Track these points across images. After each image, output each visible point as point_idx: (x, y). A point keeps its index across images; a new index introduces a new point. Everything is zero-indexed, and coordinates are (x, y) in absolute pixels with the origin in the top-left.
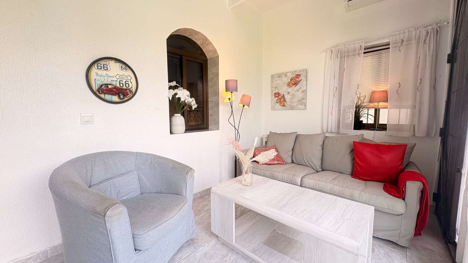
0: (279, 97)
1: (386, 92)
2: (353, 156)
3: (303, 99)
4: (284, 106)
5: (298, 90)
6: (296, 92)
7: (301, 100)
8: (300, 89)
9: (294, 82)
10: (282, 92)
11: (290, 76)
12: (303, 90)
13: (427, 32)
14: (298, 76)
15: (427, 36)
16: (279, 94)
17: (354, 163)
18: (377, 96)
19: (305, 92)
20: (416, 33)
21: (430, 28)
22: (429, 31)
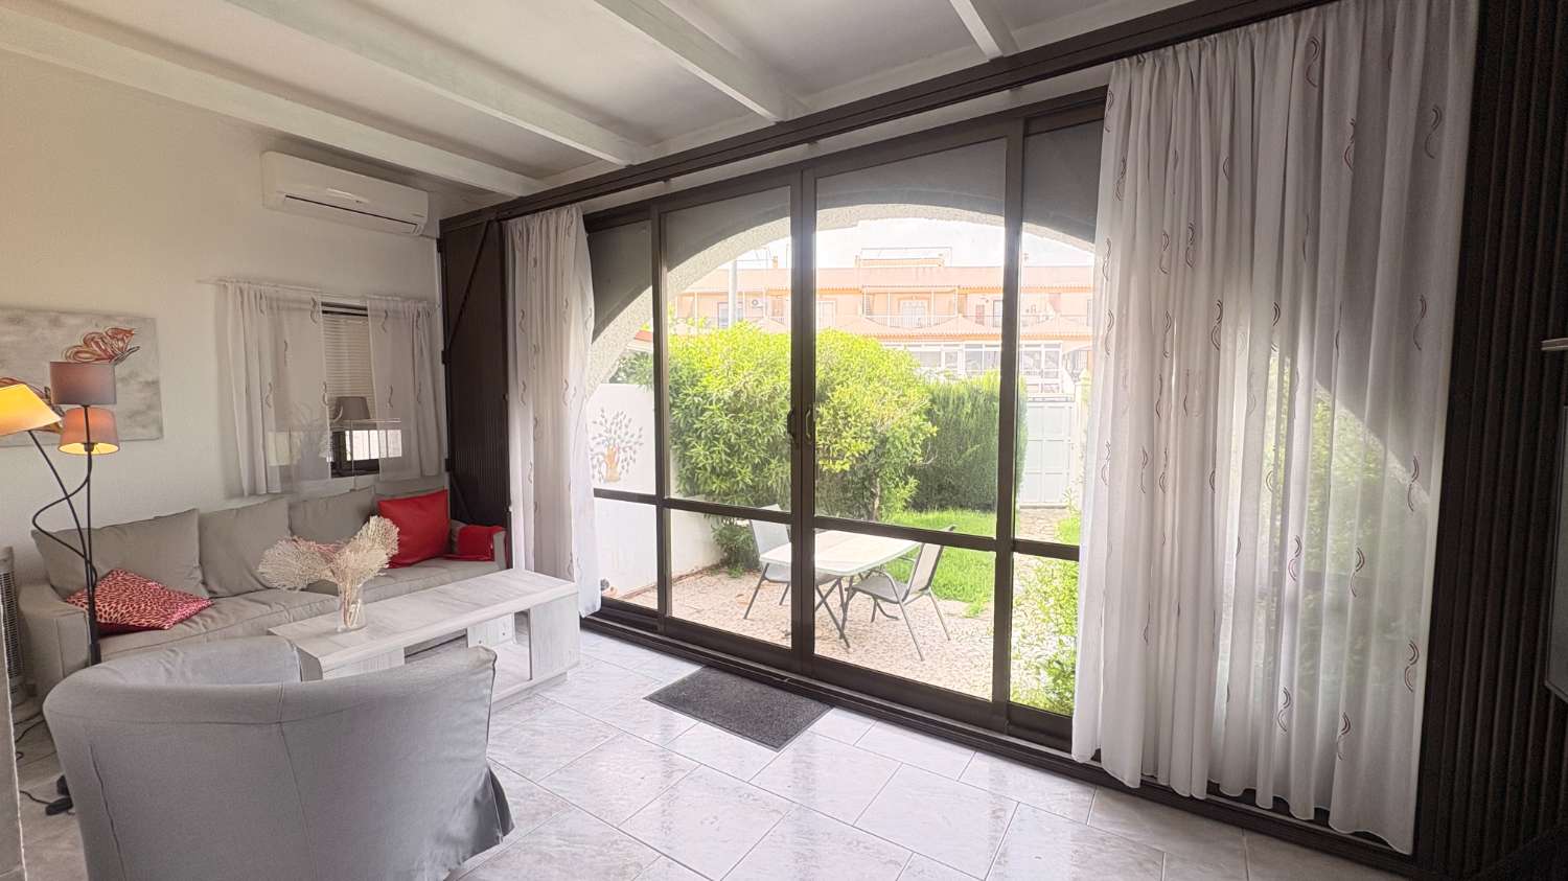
3: (150, 408)
7: (141, 412)
8: (134, 374)
9: (105, 351)
11: (81, 327)
12: (147, 380)
19: (151, 387)
20: (404, 307)
21: (421, 305)
22: (420, 310)
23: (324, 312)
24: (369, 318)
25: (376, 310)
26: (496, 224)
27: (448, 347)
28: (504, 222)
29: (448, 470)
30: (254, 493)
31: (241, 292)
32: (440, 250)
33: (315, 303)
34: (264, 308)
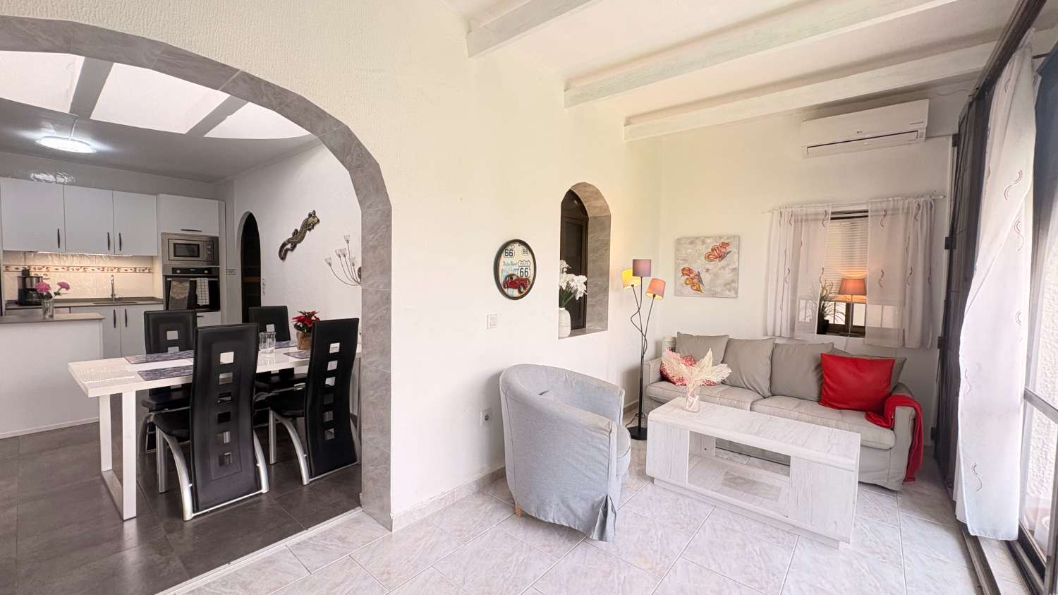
0: (691, 275)
1: (863, 281)
2: (820, 374)
3: (733, 281)
4: (699, 290)
5: (724, 268)
6: (720, 269)
7: (729, 284)
8: (728, 265)
9: (718, 254)
10: (696, 268)
11: (711, 243)
12: (734, 267)
13: (919, 205)
14: (725, 245)
15: (919, 210)
16: (689, 270)
17: (822, 384)
18: (850, 285)
19: (735, 270)
20: (904, 204)
21: (922, 200)
23: (833, 219)
24: (869, 218)
25: (877, 211)
29: (939, 347)
31: (781, 214)
32: (956, 144)
33: (826, 214)
34: (793, 222)
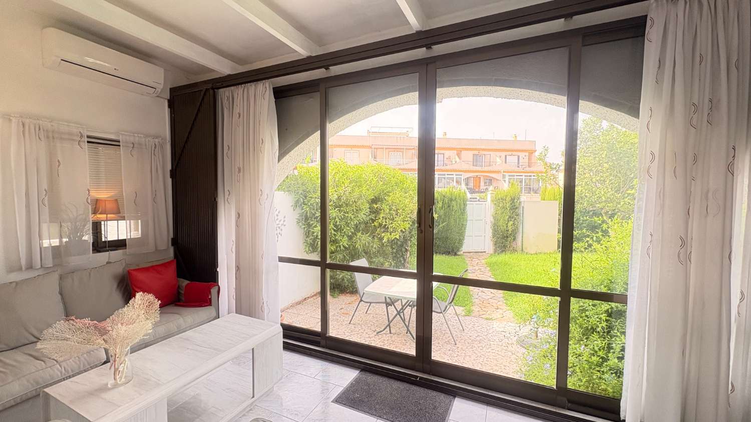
1: (116, 201)
13: (155, 144)
15: (156, 148)
20: (145, 141)
21: (157, 140)
22: (157, 144)
23: (88, 142)
24: (121, 146)
25: (126, 142)
26: (211, 91)
27: (174, 167)
28: (216, 90)
29: (173, 245)
30: (30, 267)
31: (24, 125)
32: (170, 106)
33: (82, 136)
34: (42, 137)
